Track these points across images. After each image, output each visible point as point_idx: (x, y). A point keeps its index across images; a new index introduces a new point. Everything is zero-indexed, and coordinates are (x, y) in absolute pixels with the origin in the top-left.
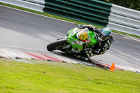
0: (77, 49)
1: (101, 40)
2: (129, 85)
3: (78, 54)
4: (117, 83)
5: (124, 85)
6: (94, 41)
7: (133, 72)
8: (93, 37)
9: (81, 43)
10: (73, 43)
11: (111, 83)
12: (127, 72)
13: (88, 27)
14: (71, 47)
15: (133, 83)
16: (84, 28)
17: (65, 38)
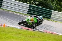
0: (29, 24)
1: (39, 20)
2: (12, 33)
3: (30, 26)
4: (6, 32)
5: (9, 33)
6: (36, 21)
7: (13, 27)
8: (36, 19)
9: (31, 22)
10: (28, 22)
11: (3, 33)
12: (11, 27)
13: (34, 16)
14: (27, 23)
15: (13, 32)
16: (32, 16)
17: (25, 20)
